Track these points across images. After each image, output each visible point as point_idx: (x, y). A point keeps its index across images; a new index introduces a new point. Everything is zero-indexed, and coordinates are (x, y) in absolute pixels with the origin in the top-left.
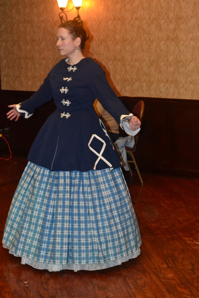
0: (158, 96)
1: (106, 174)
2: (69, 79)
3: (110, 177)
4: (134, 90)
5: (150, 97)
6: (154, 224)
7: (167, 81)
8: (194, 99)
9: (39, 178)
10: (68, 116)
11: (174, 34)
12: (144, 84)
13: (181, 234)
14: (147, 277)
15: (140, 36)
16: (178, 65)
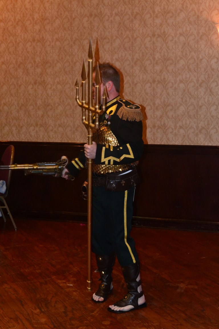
0: (28, 140)
4: (4, 135)
5: (20, 141)
6: (27, 269)
7: (37, 125)
8: (63, 141)
12: (14, 128)
13: (54, 277)
14: (19, 324)
15: (8, 80)
16: (46, 109)
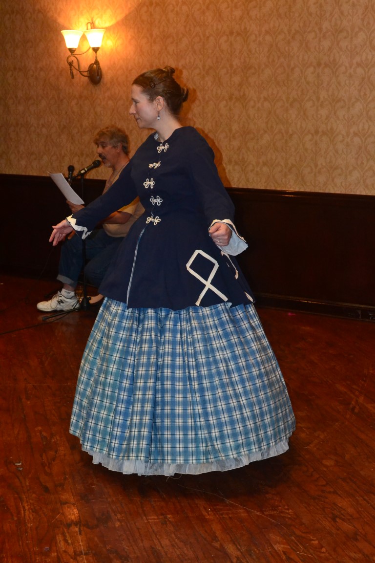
1: (218, 314)
2: (157, 165)
3: (225, 317)
9: (116, 322)
10: (157, 221)
11: (239, 91)
16: (245, 138)
